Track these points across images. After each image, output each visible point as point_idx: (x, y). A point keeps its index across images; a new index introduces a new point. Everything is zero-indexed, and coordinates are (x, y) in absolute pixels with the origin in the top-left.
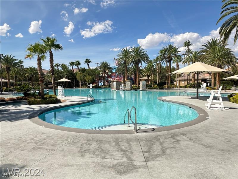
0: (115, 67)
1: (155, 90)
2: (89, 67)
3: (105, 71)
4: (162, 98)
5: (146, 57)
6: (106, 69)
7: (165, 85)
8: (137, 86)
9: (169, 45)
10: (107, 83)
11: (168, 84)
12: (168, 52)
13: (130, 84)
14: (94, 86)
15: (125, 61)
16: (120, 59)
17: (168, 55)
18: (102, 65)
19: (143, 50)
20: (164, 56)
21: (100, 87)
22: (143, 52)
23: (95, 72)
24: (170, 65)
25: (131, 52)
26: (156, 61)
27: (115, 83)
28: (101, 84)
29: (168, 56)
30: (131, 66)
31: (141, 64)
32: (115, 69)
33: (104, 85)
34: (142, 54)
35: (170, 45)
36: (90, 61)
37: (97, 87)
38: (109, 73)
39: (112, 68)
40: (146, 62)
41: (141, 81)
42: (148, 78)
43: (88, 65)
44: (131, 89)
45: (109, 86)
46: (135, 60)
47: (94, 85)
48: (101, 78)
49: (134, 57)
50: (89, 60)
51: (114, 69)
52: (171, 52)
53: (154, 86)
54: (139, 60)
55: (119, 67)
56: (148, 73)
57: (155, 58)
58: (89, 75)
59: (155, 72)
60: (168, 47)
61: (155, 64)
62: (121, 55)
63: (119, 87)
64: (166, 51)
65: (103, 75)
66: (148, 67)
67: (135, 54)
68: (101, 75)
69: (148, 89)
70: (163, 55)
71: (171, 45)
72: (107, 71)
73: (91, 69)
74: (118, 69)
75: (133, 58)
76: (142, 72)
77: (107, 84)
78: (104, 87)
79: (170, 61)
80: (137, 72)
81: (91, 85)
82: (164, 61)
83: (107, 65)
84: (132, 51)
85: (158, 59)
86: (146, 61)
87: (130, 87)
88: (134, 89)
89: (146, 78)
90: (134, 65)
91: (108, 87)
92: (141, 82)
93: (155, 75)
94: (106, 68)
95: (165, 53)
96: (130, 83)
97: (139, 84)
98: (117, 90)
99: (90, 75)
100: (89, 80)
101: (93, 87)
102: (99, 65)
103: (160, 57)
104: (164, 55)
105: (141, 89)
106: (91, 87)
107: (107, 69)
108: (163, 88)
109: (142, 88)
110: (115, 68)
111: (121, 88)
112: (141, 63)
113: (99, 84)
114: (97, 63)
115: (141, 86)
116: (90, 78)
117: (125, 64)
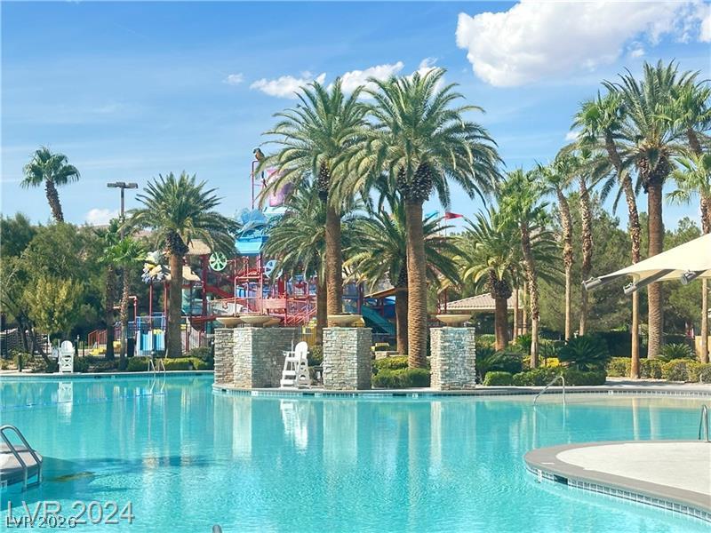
0: (260, 216)
1: (537, 393)
2: (58, 213)
3: (179, 248)
4: (562, 456)
5: (473, 151)
6: (189, 229)
7: (623, 360)
8: (410, 358)
9: (649, 71)
10: (195, 333)
11: (643, 352)
12: (641, 115)
13: (354, 350)
14: (91, 360)
15: (324, 174)
16: (290, 159)
17: (639, 138)
18: (158, 197)
19: (452, 97)
20: (611, 146)
21: (141, 366)
22: (453, 115)
23: (101, 252)
24: (657, 209)
25: (365, 109)
26: (555, 180)
27: (242, 340)
28: (150, 342)
29: (644, 142)
30: (370, 211)
31: (444, 199)
32: (258, 233)
33: (173, 346)
34: (450, 131)
35: (654, 66)
36: (70, 171)
37: (116, 367)
38: (216, 263)
39: (234, 226)
40: (475, 183)
41: (441, 324)
42: (501, 303)
43: (53, 196)
44: (364, 384)
45: (207, 360)
46: (396, 169)
47: (98, 350)
48: (150, 298)
49: (391, 149)
50: (61, 158)
51: (250, 232)
52: (662, 117)
53: (537, 362)
54: (426, 168)
55: (287, 215)
56: (496, 265)
57: (549, 163)
58: (56, 272)
59: (549, 259)
60: (640, 78)
61: (544, 199)
62: (292, 130)
63: (270, 363)
64: (623, 110)
65: (164, 271)
66: (497, 224)
67: (396, 128)
68: (152, 272)
69: (493, 382)
70: (602, 140)
71: (665, 67)
72: (197, 248)
73: (72, 228)
74: (279, 235)
75: (382, 152)
76: (458, 258)
77: (195, 345)
78: (169, 367)
79: (653, 183)
80: (411, 260)
81: (68, 347)
82: (610, 183)
83: (198, 199)
84: (372, 108)
85: (566, 164)
86: (478, 177)
87: (351, 370)
88: (385, 383)
89: (486, 302)
90: (392, 204)
91: (197, 362)
92: (436, 334)
93: (548, 279)
94: (188, 222)
95: (615, 126)
96: (352, 334)
97: (425, 348)
98: (255, 393)
99: (64, 274)
100: (51, 314)
101: (81, 365)
102: (136, 202)
103: (586, 154)
104: (610, 137)
105: (436, 386)
106: (66, 366)
107: (192, 231)
108: (603, 382)
109: (447, 375)
110: (259, 227)
111: (285, 373)
112: (441, 190)
113: (132, 343)
114: (123, 186)
115: (436, 359)
116: (63, 293)
117: (324, 195)
